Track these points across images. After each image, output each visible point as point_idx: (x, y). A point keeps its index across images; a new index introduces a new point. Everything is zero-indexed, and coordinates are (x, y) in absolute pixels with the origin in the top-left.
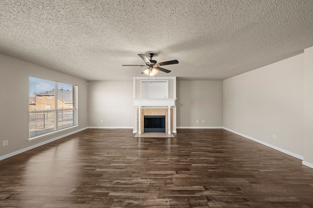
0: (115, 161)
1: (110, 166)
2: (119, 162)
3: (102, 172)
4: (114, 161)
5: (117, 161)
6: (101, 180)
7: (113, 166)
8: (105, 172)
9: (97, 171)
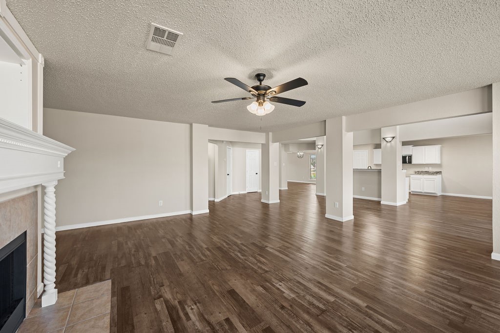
0: (321, 302)
1: (336, 297)
2: (313, 297)
3: (353, 295)
4: (324, 304)
5: (317, 299)
6: (355, 283)
7: (330, 294)
8: (348, 292)
9: (364, 301)
